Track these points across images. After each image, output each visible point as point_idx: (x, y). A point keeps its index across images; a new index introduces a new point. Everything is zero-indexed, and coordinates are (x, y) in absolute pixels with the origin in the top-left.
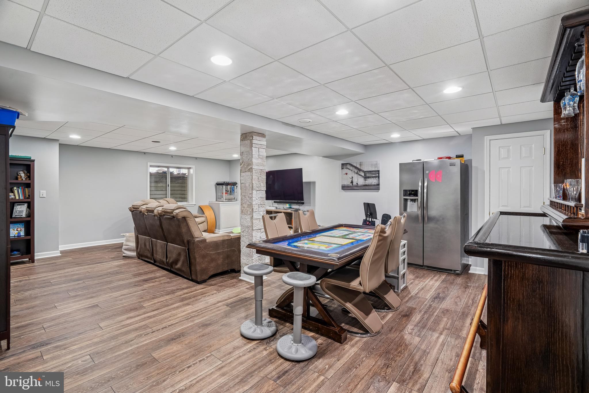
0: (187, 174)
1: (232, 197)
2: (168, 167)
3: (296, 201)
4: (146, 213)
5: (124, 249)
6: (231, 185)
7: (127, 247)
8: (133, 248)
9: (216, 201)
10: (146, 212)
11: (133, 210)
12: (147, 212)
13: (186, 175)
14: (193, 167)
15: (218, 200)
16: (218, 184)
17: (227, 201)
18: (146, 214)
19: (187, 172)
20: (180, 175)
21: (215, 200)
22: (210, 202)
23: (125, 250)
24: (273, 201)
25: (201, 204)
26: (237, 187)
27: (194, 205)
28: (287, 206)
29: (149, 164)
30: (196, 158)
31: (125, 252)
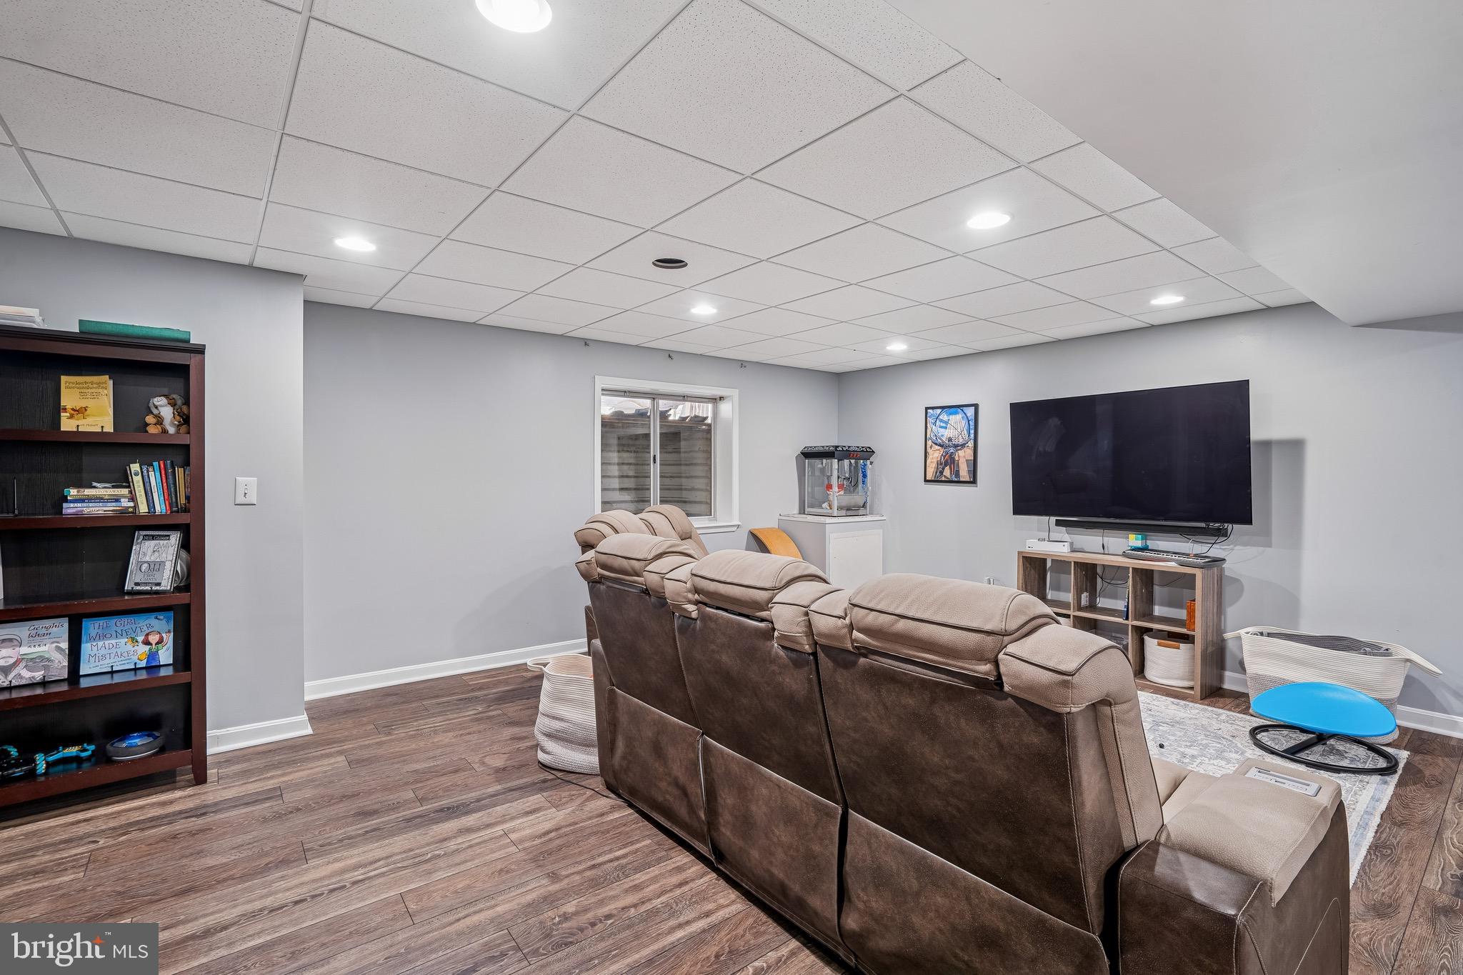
0: (709, 421)
1: (857, 499)
2: (654, 396)
3: (1203, 525)
4: (690, 607)
5: (544, 734)
6: (857, 459)
7: (557, 725)
8: (580, 734)
9: (802, 511)
10: (690, 602)
11: (602, 577)
12: (697, 603)
13: (705, 425)
14: (734, 393)
15: (807, 510)
16: (808, 454)
17: (843, 513)
18: (694, 615)
19: (710, 415)
20: (687, 423)
21: (796, 510)
22: (781, 518)
23: (549, 735)
24: (1053, 519)
25: (758, 525)
26: (871, 463)
27: (734, 529)
28: (1134, 540)
29: (602, 382)
30: (743, 364)
31: (550, 745)
